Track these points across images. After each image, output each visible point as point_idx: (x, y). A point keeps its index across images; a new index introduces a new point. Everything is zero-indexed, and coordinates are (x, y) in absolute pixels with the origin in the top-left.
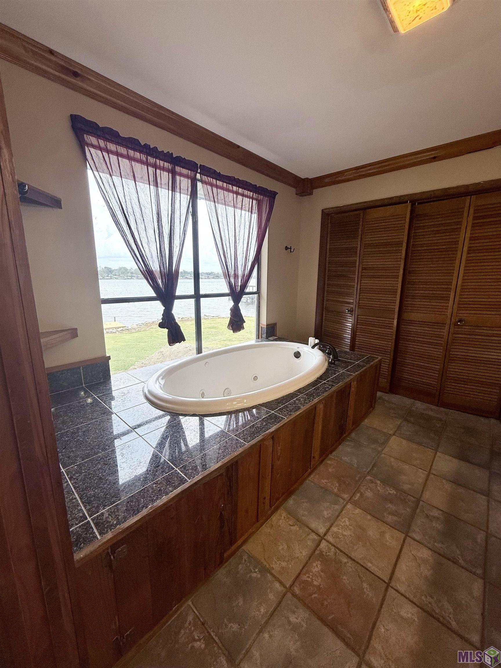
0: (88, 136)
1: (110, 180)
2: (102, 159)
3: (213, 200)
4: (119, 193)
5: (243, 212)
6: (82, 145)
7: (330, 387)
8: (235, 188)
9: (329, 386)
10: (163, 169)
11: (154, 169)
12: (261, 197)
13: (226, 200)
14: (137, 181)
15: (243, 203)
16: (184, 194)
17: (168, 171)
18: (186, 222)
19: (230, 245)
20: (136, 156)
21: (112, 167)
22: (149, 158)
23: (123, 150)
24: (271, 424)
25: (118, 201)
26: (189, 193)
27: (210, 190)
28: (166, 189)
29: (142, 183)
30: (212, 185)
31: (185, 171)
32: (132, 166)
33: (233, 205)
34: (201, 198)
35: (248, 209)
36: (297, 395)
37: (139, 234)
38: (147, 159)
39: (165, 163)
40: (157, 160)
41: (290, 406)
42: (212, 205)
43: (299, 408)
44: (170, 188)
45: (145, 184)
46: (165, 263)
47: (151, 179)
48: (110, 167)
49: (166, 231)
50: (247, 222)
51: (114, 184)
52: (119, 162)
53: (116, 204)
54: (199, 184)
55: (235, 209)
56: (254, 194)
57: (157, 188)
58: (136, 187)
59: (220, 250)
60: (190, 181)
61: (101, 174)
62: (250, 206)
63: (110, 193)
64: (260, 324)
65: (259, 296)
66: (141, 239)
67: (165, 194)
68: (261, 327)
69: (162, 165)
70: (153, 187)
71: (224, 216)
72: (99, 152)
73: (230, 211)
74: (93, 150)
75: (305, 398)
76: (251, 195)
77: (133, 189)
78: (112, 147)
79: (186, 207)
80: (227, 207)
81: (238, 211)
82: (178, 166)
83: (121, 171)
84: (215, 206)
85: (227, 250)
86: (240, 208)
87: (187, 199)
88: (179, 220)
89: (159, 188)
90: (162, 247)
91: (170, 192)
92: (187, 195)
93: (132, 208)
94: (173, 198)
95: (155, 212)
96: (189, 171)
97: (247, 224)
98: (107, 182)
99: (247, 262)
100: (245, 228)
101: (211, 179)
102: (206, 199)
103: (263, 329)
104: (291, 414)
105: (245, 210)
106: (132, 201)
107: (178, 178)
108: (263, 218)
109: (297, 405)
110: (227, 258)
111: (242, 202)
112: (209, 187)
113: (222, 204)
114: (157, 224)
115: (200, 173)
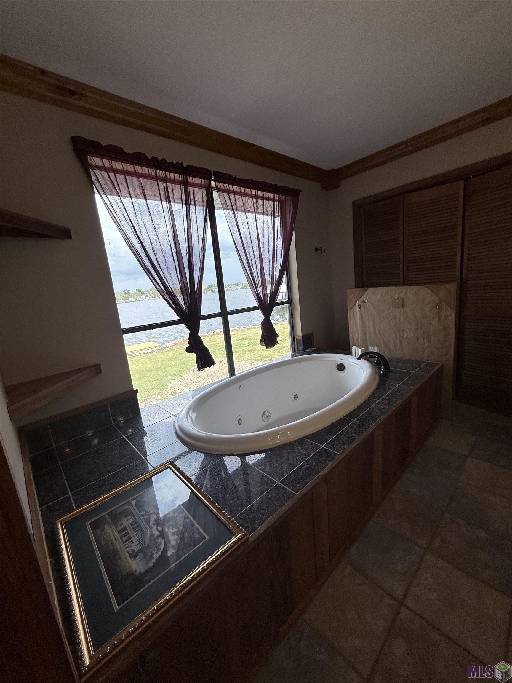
0: (91, 157)
1: (118, 201)
2: (109, 179)
3: (231, 208)
4: (130, 214)
5: (265, 217)
6: (87, 168)
7: (387, 407)
8: (254, 192)
9: (386, 405)
10: (174, 182)
11: (165, 183)
12: (283, 197)
13: (246, 205)
14: (148, 199)
15: (265, 206)
16: (200, 205)
17: (179, 183)
18: (204, 236)
19: (254, 254)
20: (143, 172)
21: (120, 187)
22: (158, 171)
23: (129, 167)
24: (322, 464)
25: (130, 223)
26: (205, 204)
27: (227, 198)
28: (179, 203)
29: (153, 200)
30: (228, 192)
31: (197, 181)
32: (141, 183)
33: (253, 211)
34: (219, 208)
35: (270, 213)
36: (349, 421)
37: (155, 255)
38: (156, 173)
39: (176, 175)
40: (166, 172)
41: (342, 436)
42: (231, 214)
43: (353, 439)
44: (184, 202)
45: (157, 200)
46: (185, 282)
47: (162, 194)
48: (118, 188)
49: (184, 248)
50: (271, 226)
51: (123, 205)
52: (126, 180)
53: (128, 226)
54: (215, 194)
55: (256, 215)
56: (276, 195)
57: (170, 204)
58: (147, 205)
59: (243, 261)
60: (204, 191)
61: (109, 197)
62: (273, 209)
63: (121, 215)
64: (295, 336)
65: (291, 305)
66: (158, 260)
67: (178, 207)
68: (297, 339)
69: (172, 177)
70: (166, 203)
71: (244, 223)
72: (105, 173)
73: (251, 217)
74: (98, 172)
75: (359, 424)
76: (272, 197)
77: (144, 207)
78: (118, 165)
79: (202, 219)
80: (247, 214)
81: (260, 217)
82: (190, 175)
83: (130, 190)
84: (234, 214)
85: (251, 261)
86: (261, 212)
87: (203, 211)
88: (197, 235)
89: (171, 203)
90: (181, 266)
91: (184, 206)
92: (203, 206)
93: (146, 228)
94: (188, 212)
95: (170, 230)
96: (202, 180)
97: (271, 228)
98: (116, 204)
99: (275, 270)
100: (269, 233)
101: (227, 185)
102: (223, 209)
103: (298, 341)
104: (345, 449)
105: (267, 215)
106: (144, 221)
107: (191, 189)
108: (288, 220)
109: (350, 434)
110: (252, 269)
111: (263, 205)
112: (226, 195)
113: (241, 211)
114: (173, 242)
115: (214, 181)
